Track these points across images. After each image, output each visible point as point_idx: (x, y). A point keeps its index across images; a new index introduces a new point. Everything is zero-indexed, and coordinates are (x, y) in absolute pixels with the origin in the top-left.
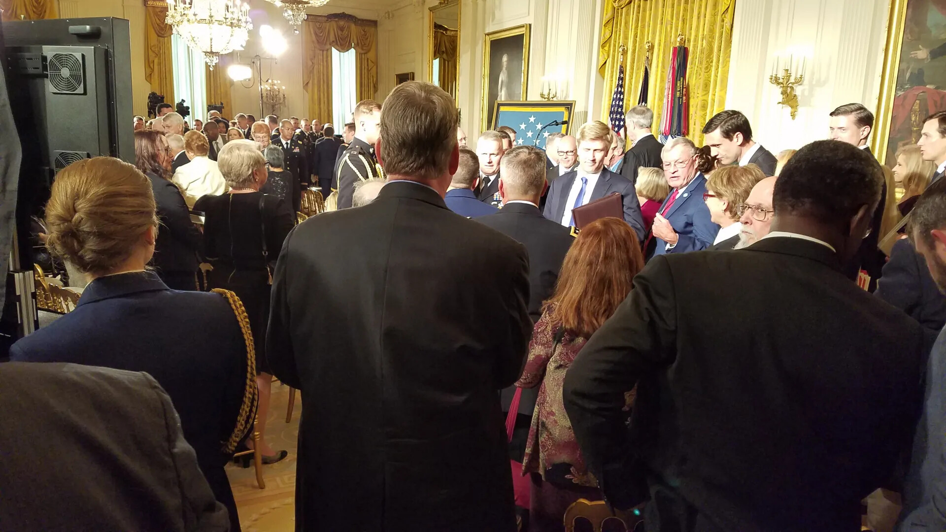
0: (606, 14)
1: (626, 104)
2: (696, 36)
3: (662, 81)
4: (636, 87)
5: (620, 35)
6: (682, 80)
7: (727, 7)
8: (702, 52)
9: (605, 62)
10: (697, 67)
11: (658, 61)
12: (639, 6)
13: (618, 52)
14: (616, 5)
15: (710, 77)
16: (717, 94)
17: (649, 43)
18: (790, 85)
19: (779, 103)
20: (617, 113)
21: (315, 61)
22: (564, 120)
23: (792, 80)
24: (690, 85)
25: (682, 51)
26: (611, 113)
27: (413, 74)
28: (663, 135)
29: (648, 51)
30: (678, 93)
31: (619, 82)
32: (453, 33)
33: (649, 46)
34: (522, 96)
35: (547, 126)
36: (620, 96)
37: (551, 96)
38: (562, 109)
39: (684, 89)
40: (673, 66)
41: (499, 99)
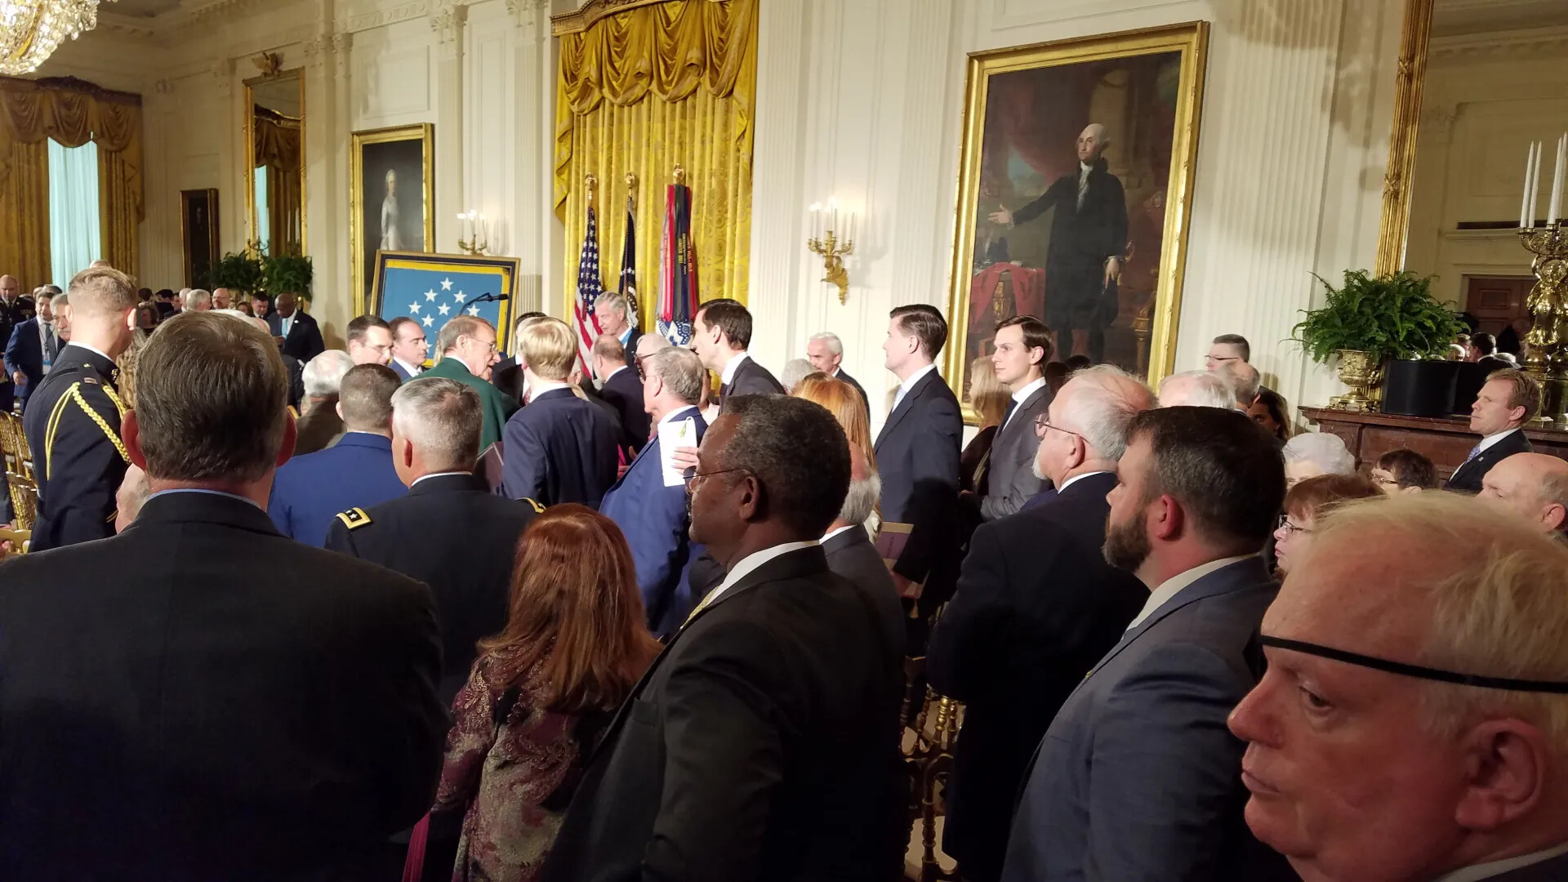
0: (561, 122)
1: (603, 268)
2: (701, 171)
3: (655, 236)
4: (617, 243)
5: (584, 158)
6: (684, 237)
7: (743, 129)
8: (711, 196)
9: (565, 199)
10: (706, 218)
11: (647, 205)
12: (612, 115)
13: (585, 185)
14: (575, 108)
15: (724, 235)
16: (736, 262)
17: (631, 175)
18: (836, 254)
19: (823, 280)
20: (590, 282)
21: (13, 161)
22: (503, 293)
23: (838, 247)
24: (697, 244)
25: (682, 190)
26: (580, 281)
27: (216, 192)
28: (662, 320)
29: (630, 188)
30: (680, 258)
31: (589, 233)
32: (291, 124)
33: (631, 180)
34: (425, 243)
35: (473, 301)
36: (592, 255)
37: (478, 247)
38: (499, 271)
39: (689, 252)
40: (670, 214)
41: (383, 247)
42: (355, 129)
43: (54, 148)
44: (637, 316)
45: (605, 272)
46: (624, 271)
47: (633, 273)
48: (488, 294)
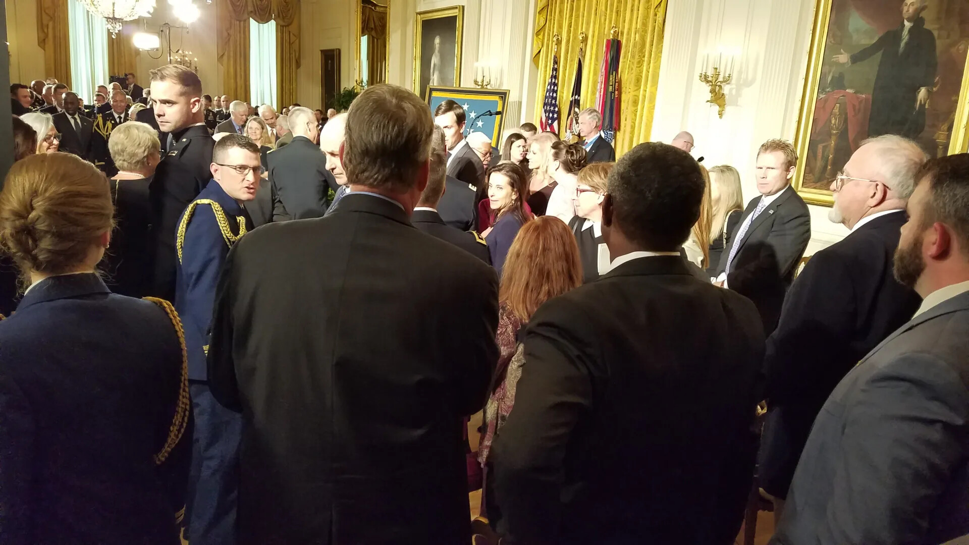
0: (541, 1)
1: (560, 96)
2: (630, 29)
3: (595, 74)
4: (570, 79)
5: (554, 23)
6: (614, 74)
7: (660, 1)
8: (634, 46)
9: (540, 52)
10: (630, 61)
11: (591, 54)
13: (553, 41)
15: (641, 72)
16: (648, 90)
17: (583, 34)
18: (719, 84)
19: (708, 101)
20: (551, 105)
21: (232, 32)
22: (498, 111)
23: (721, 79)
24: (622, 79)
25: (616, 43)
26: (545, 104)
27: (339, 50)
29: (582, 42)
30: (611, 88)
31: (553, 73)
32: (382, 9)
33: (583, 37)
34: (455, 82)
35: (480, 116)
36: (554, 87)
37: (485, 83)
38: (496, 98)
39: (617, 84)
40: (606, 59)
41: (431, 84)
42: (418, 11)
43: (253, 23)
45: (561, 98)
46: (573, 98)
47: (579, 98)
48: (490, 111)
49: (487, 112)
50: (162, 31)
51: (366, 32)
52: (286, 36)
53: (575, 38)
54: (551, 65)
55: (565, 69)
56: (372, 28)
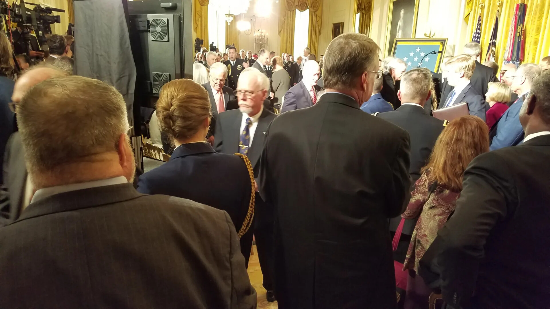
1: (482, 40)
3: (508, 25)
4: (489, 30)
6: (521, 25)
8: (537, 7)
9: (469, 14)
10: (533, 17)
11: (505, 14)
13: (479, 7)
15: (541, 23)
16: (545, 35)
17: (500, 1)
21: (286, 18)
22: (439, 51)
24: (527, 28)
25: (523, 6)
27: (343, 23)
28: (506, 60)
29: (499, 7)
30: (518, 34)
31: (478, 26)
33: (499, 4)
34: (412, 35)
35: (428, 54)
36: (478, 35)
37: (431, 35)
38: (439, 43)
39: (523, 31)
40: (516, 16)
41: (397, 37)
43: (297, 12)
44: (494, 59)
45: (483, 42)
46: (491, 41)
47: (495, 41)
48: (434, 51)
49: (433, 52)
50: (252, 20)
51: (359, 11)
52: (314, 17)
53: (494, 4)
54: (476, 21)
55: (486, 24)
56: (363, 9)
